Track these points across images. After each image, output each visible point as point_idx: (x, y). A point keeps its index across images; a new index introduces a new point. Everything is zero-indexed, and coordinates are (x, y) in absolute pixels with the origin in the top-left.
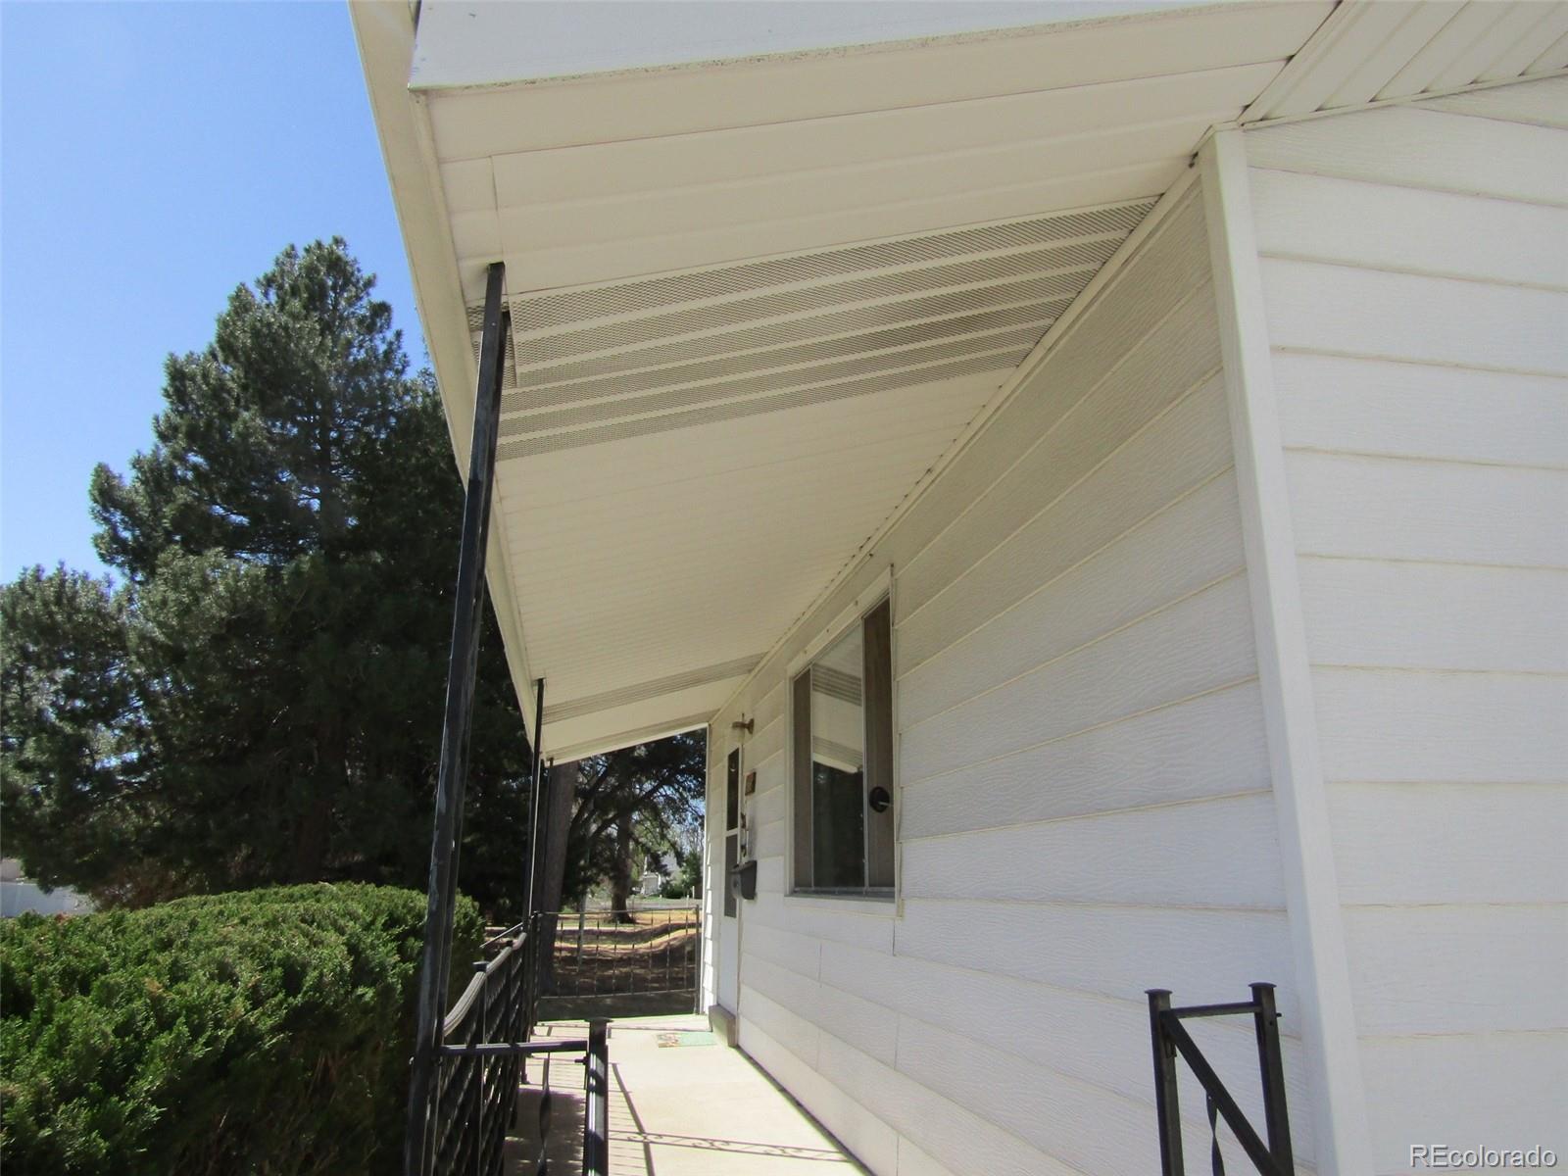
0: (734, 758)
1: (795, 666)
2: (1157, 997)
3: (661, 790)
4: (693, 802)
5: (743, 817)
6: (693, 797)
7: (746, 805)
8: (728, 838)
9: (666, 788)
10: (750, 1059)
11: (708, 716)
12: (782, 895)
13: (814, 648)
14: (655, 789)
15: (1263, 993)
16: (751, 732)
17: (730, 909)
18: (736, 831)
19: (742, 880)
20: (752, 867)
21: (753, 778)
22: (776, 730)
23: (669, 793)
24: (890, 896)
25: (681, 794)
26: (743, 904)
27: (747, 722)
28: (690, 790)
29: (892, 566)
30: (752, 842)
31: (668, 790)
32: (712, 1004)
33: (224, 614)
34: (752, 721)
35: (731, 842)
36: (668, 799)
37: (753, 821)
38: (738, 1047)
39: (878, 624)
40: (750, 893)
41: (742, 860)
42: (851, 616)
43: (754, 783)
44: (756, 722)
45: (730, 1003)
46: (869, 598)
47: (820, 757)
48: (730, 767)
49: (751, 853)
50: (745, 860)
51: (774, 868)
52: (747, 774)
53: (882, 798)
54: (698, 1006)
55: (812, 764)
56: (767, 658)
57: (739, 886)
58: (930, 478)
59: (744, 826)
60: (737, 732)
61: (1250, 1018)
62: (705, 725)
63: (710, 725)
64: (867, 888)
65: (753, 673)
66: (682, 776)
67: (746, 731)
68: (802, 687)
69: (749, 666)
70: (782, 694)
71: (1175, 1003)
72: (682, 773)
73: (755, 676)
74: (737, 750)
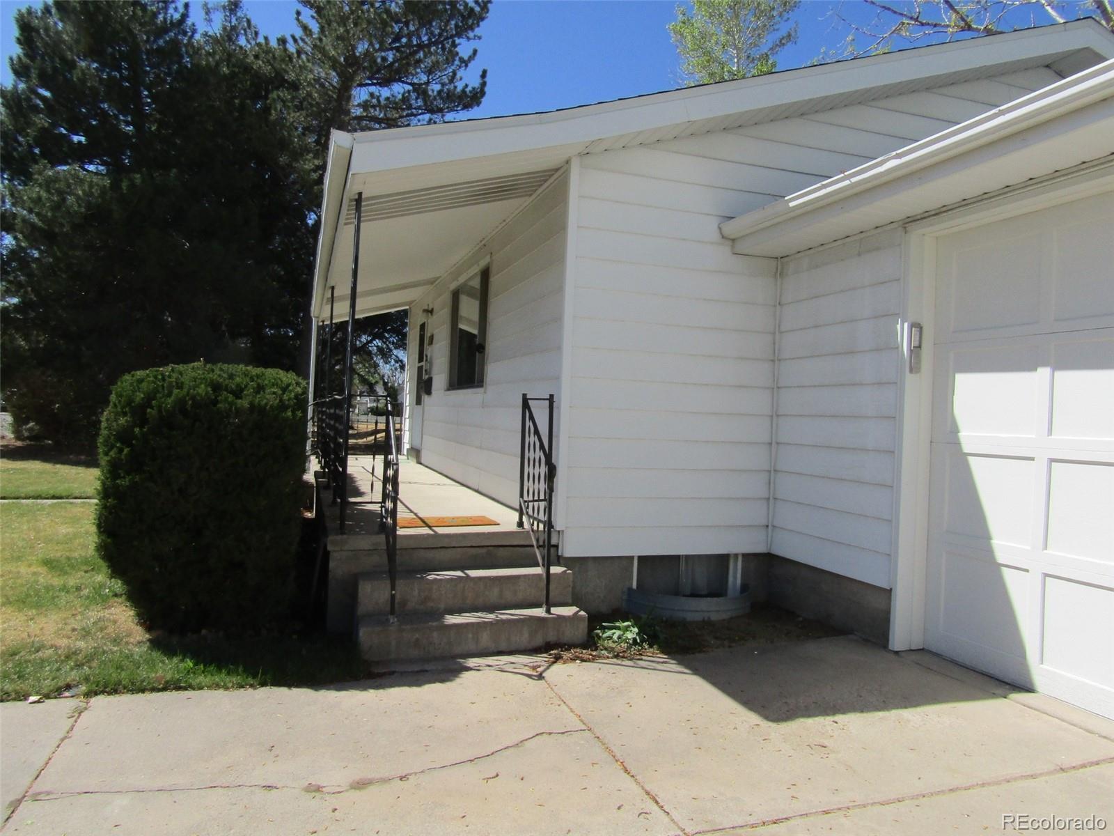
0: (423, 327)
1: (453, 286)
2: (524, 395)
3: (375, 342)
4: (395, 352)
5: (427, 356)
6: (396, 348)
7: (428, 351)
8: (419, 367)
9: (377, 340)
10: (427, 467)
11: (410, 303)
12: (443, 391)
13: (462, 279)
14: (371, 342)
15: (552, 396)
16: (432, 314)
17: (419, 401)
18: (423, 363)
19: (424, 386)
20: (430, 380)
21: (432, 338)
22: (443, 314)
23: (380, 344)
24: (482, 386)
25: (387, 345)
26: (425, 398)
27: (430, 309)
28: (393, 343)
29: (491, 253)
30: (431, 368)
31: (378, 342)
32: (408, 447)
33: (83, 210)
34: (433, 309)
35: (420, 369)
36: (380, 349)
37: (431, 358)
38: (421, 464)
39: (485, 274)
40: (429, 392)
41: (425, 377)
42: (476, 269)
43: (432, 339)
44: (434, 310)
45: (417, 444)
46: (483, 263)
47: (462, 326)
48: (420, 331)
49: (430, 373)
50: (427, 377)
51: (440, 379)
52: (429, 335)
53: (481, 348)
54: (401, 451)
55: (458, 330)
56: (440, 279)
57: (424, 389)
58: (505, 223)
59: (427, 360)
60: (425, 314)
61: (548, 401)
62: (408, 307)
63: (410, 308)
64: (476, 384)
65: (434, 285)
66: (388, 334)
67: (430, 314)
68: (456, 296)
69: (431, 282)
70: (446, 297)
71: (528, 397)
72: (388, 332)
73: (435, 286)
74: (424, 323)
